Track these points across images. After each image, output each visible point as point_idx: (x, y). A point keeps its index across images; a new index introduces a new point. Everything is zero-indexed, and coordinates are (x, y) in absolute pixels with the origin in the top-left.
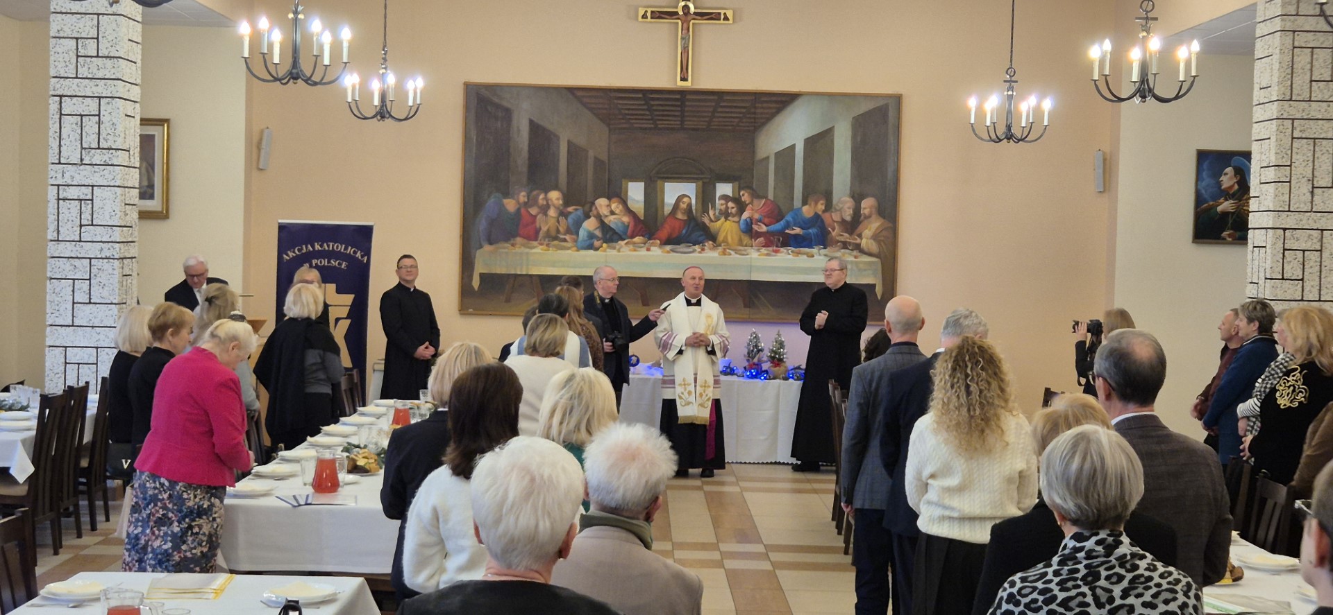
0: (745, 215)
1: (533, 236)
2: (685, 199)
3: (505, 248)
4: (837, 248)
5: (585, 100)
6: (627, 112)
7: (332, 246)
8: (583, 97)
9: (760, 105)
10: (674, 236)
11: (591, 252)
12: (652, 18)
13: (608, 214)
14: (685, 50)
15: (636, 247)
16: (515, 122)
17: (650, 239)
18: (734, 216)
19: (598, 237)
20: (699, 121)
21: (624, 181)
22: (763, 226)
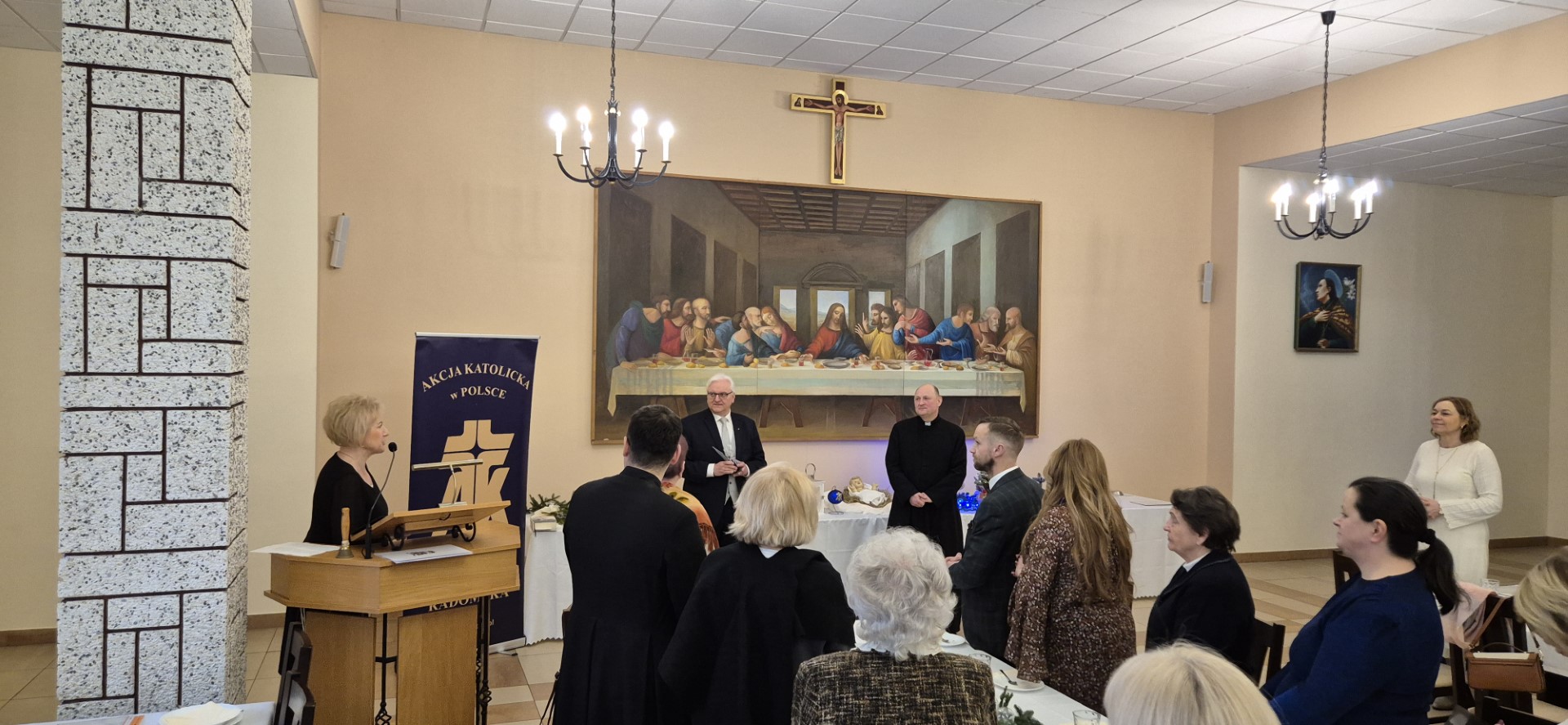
0: (898, 326)
1: (678, 351)
2: (838, 309)
4: (985, 360)
5: (734, 196)
6: (778, 211)
8: (734, 192)
9: (911, 208)
10: (828, 348)
11: (741, 368)
12: (805, 106)
13: (759, 325)
14: (840, 143)
16: (655, 218)
17: (802, 352)
18: (887, 327)
19: (749, 352)
20: (850, 224)
21: (775, 288)
22: (915, 337)
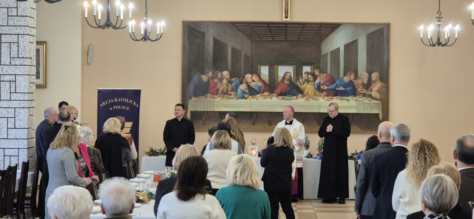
0: (317, 81)
1: (216, 93)
2: (288, 74)
3: (202, 99)
4: (361, 97)
5: (240, 28)
6: (260, 33)
7: (122, 100)
8: (239, 26)
9: (322, 29)
10: (283, 91)
11: (243, 100)
13: (252, 81)
14: (287, 3)
15: (265, 97)
16: (206, 38)
17: (271, 93)
18: (311, 82)
19: (247, 93)
20: (294, 37)
21: (259, 66)
22: (326, 86)
